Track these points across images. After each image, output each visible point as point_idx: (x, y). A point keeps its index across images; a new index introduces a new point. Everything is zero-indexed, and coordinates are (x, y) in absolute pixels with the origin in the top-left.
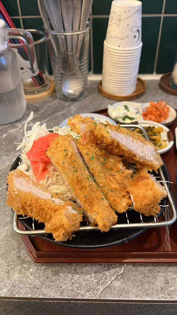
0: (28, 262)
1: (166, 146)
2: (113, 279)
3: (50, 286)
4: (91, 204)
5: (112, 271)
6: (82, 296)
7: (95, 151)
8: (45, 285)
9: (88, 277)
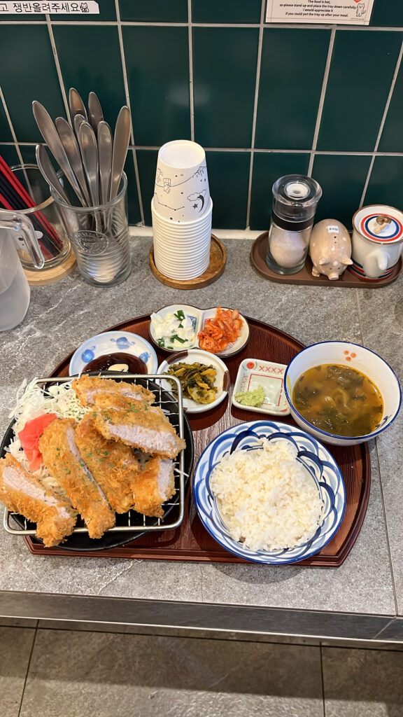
0: (25, 551)
1: (214, 400)
2: (118, 574)
3: (48, 579)
4: (86, 507)
5: (120, 565)
6: (82, 592)
7: (94, 444)
8: (43, 579)
9: (91, 571)
